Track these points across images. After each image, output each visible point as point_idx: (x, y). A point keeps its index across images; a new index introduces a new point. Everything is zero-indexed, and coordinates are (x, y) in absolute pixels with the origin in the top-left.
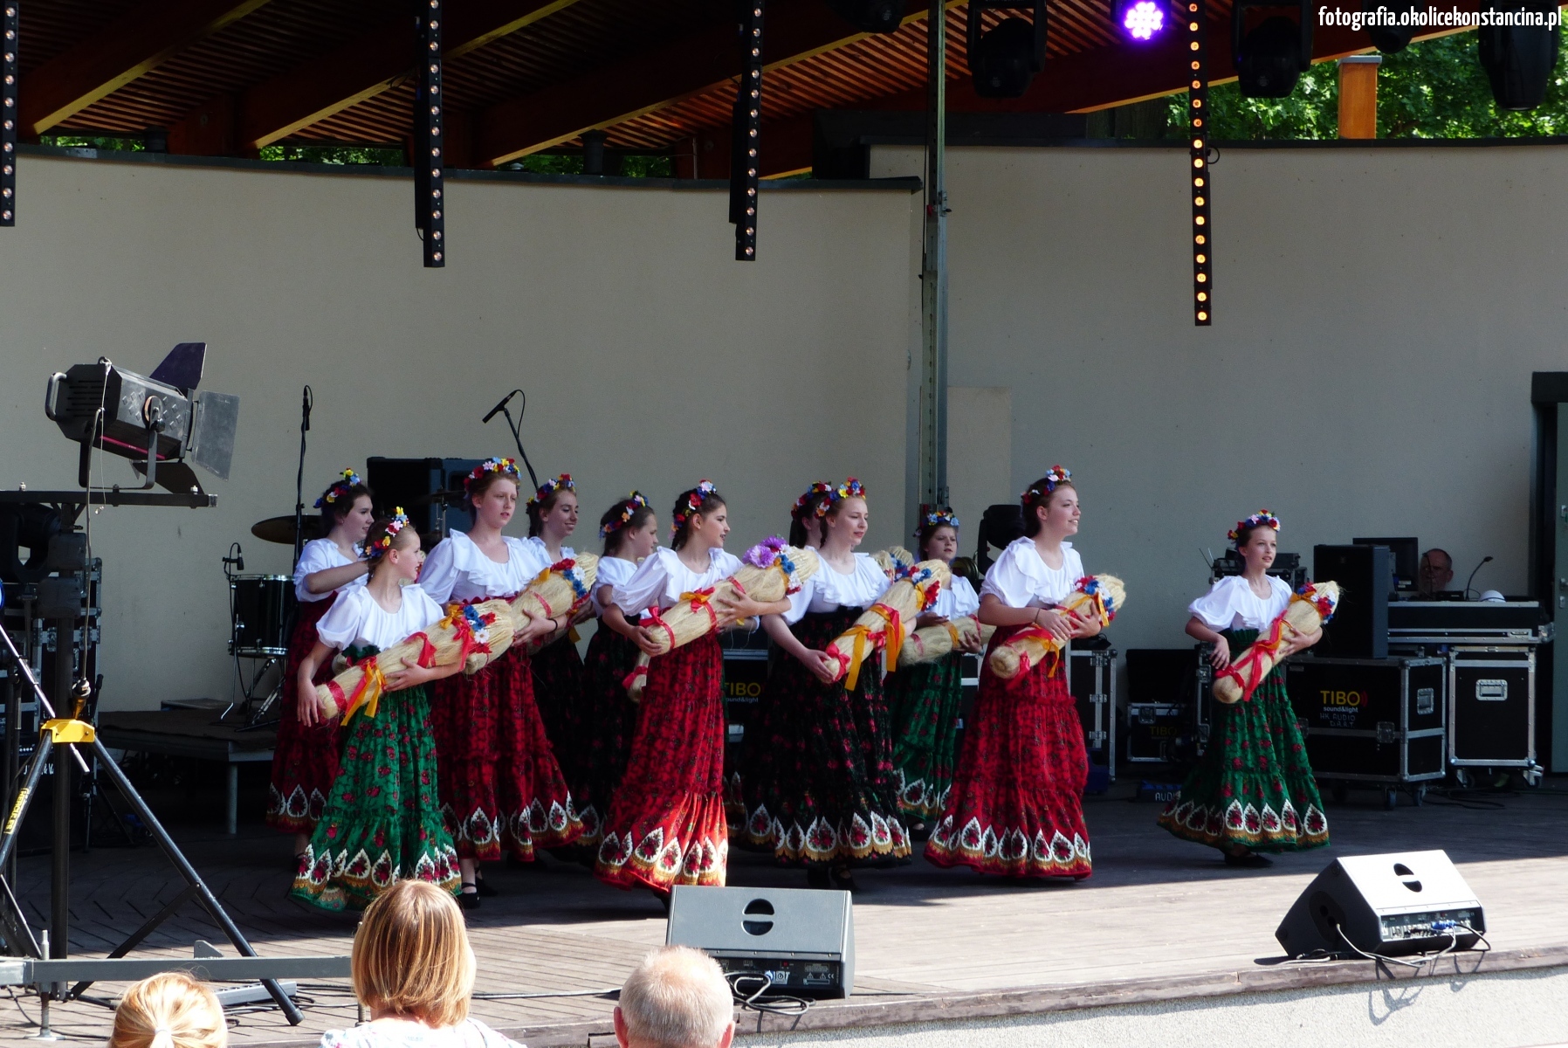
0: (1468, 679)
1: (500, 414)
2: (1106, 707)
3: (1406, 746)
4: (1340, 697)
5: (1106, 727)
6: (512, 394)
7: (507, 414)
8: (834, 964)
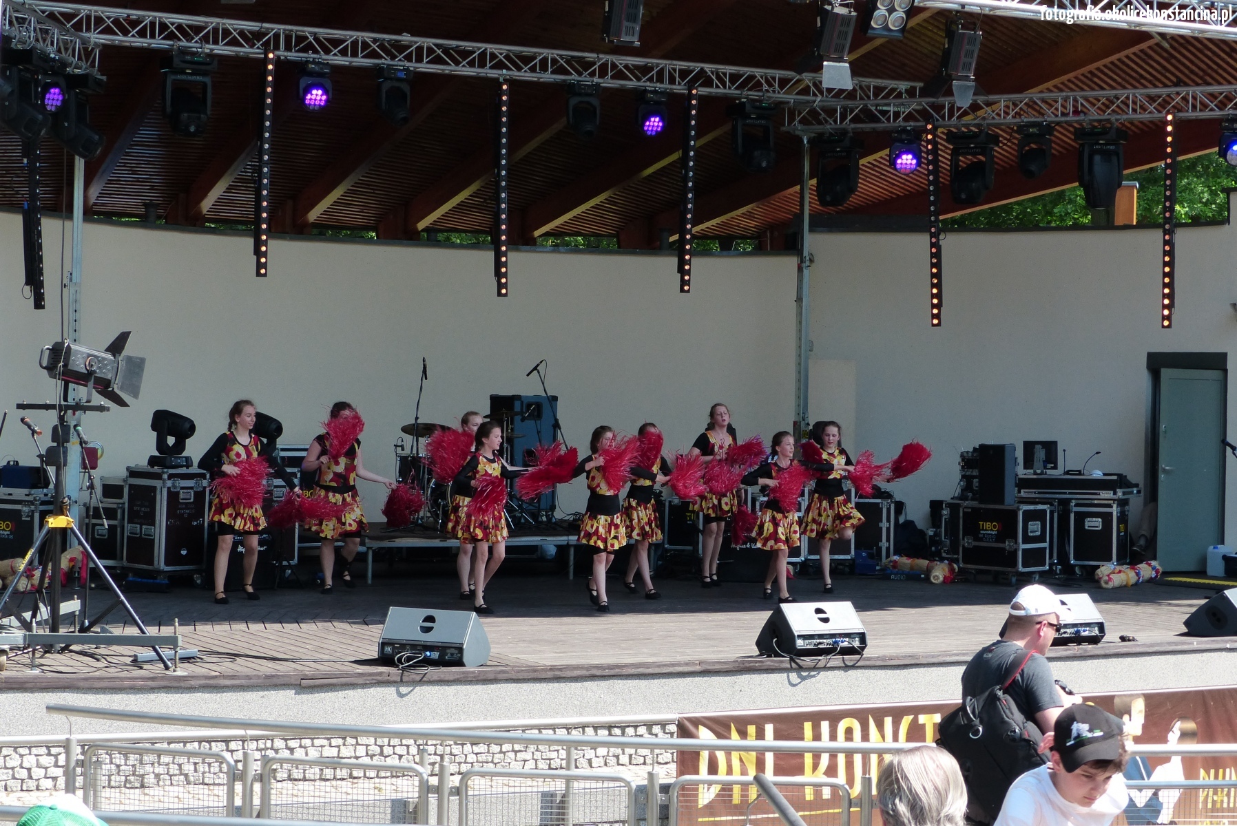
0: (1081, 517)
1: (535, 372)
2: (888, 530)
3: (1020, 552)
4: (988, 525)
5: (888, 540)
6: (541, 362)
7: (539, 372)
8: (460, 649)
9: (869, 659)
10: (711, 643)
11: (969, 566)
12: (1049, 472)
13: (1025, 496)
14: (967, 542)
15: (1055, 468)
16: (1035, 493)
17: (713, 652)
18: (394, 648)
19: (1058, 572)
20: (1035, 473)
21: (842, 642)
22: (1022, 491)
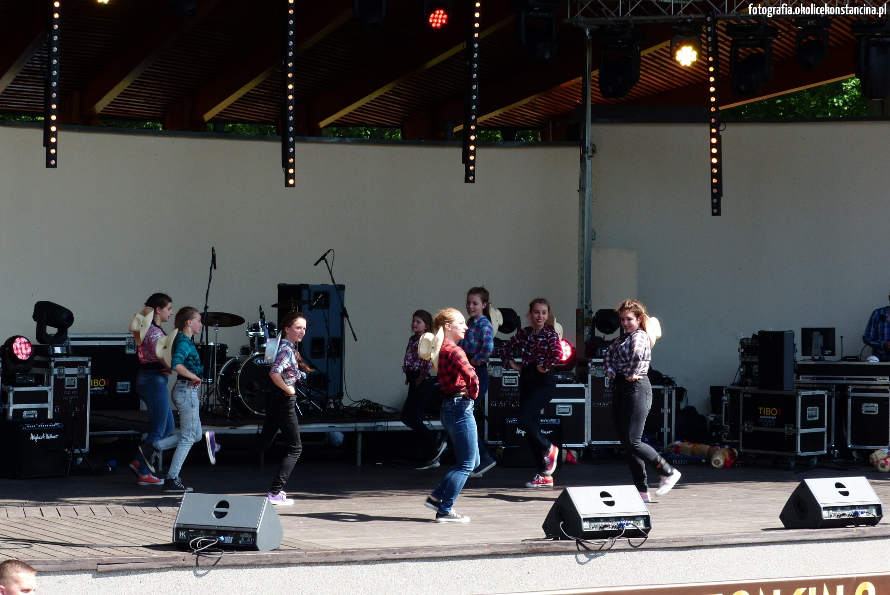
0: (858, 402)
1: (323, 261)
2: (670, 415)
3: (799, 437)
4: (768, 410)
5: (670, 425)
6: (329, 251)
7: (326, 262)
8: (254, 534)
9: (653, 541)
10: (499, 526)
11: (749, 451)
12: (827, 358)
13: (803, 382)
14: (747, 427)
15: (833, 354)
16: (813, 379)
17: (501, 535)
18: (188, 533)
19: (836, 456)
20: (813, 360)
21: (627, 525)
22: (800, 377)
